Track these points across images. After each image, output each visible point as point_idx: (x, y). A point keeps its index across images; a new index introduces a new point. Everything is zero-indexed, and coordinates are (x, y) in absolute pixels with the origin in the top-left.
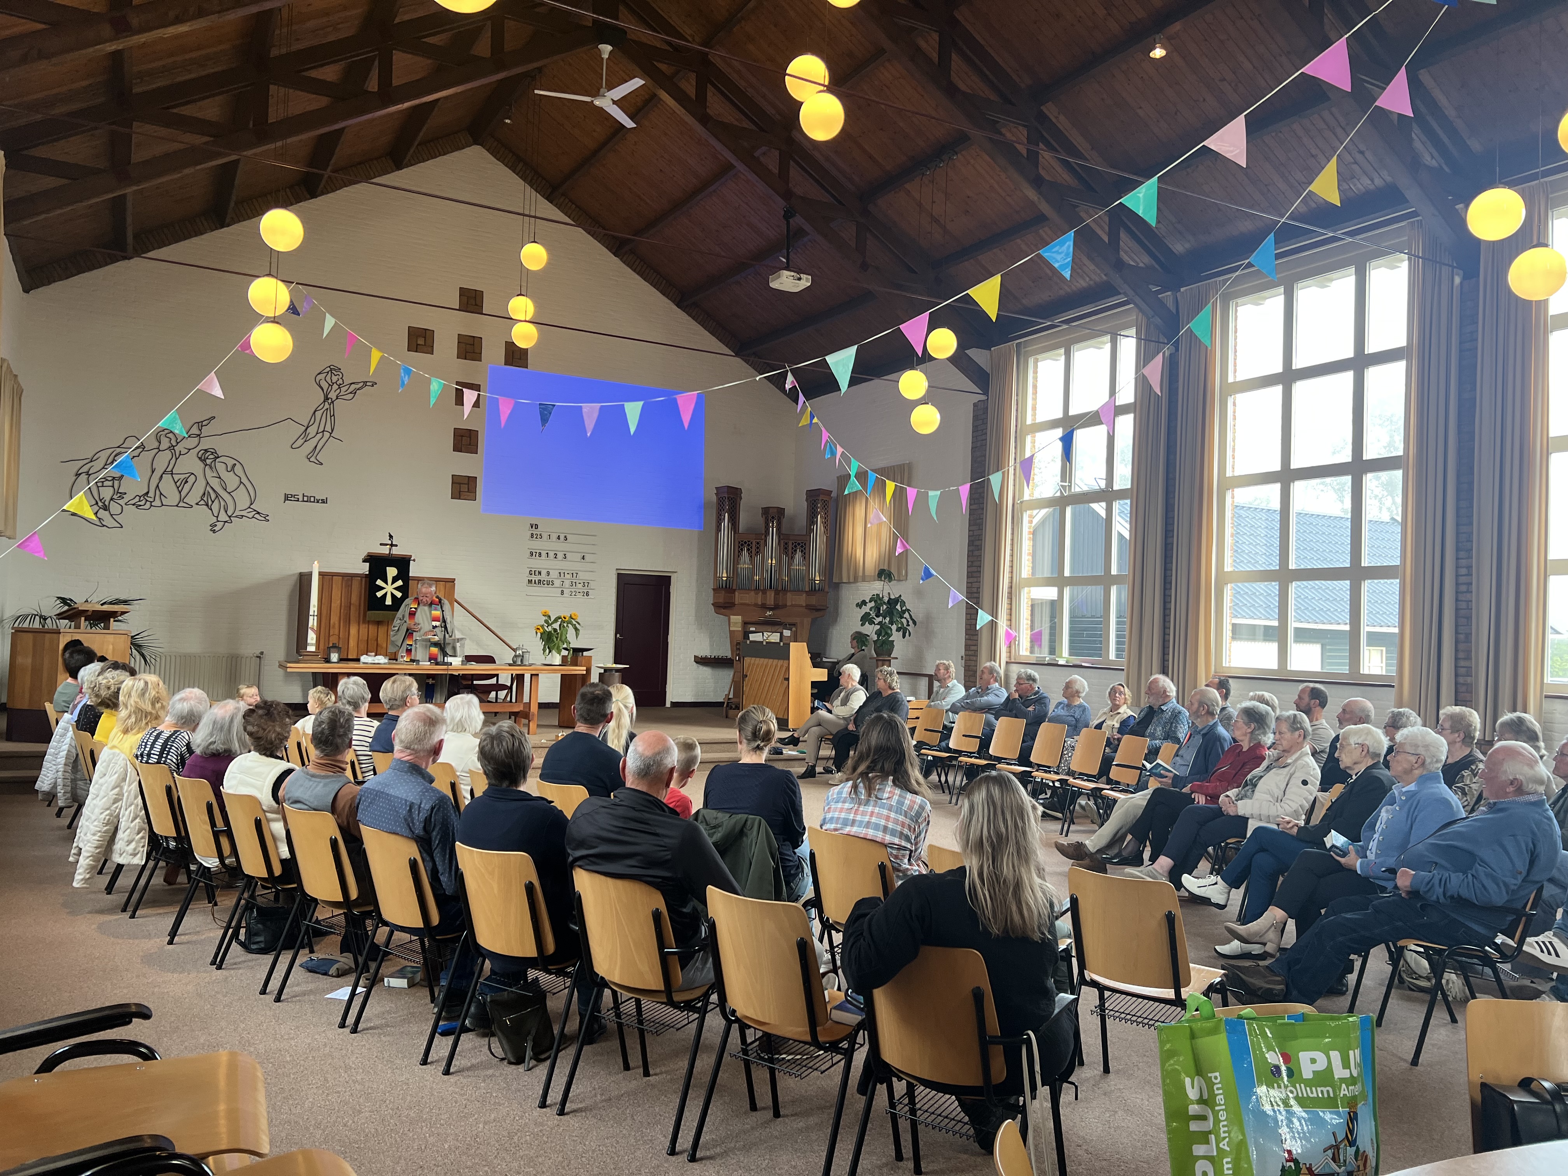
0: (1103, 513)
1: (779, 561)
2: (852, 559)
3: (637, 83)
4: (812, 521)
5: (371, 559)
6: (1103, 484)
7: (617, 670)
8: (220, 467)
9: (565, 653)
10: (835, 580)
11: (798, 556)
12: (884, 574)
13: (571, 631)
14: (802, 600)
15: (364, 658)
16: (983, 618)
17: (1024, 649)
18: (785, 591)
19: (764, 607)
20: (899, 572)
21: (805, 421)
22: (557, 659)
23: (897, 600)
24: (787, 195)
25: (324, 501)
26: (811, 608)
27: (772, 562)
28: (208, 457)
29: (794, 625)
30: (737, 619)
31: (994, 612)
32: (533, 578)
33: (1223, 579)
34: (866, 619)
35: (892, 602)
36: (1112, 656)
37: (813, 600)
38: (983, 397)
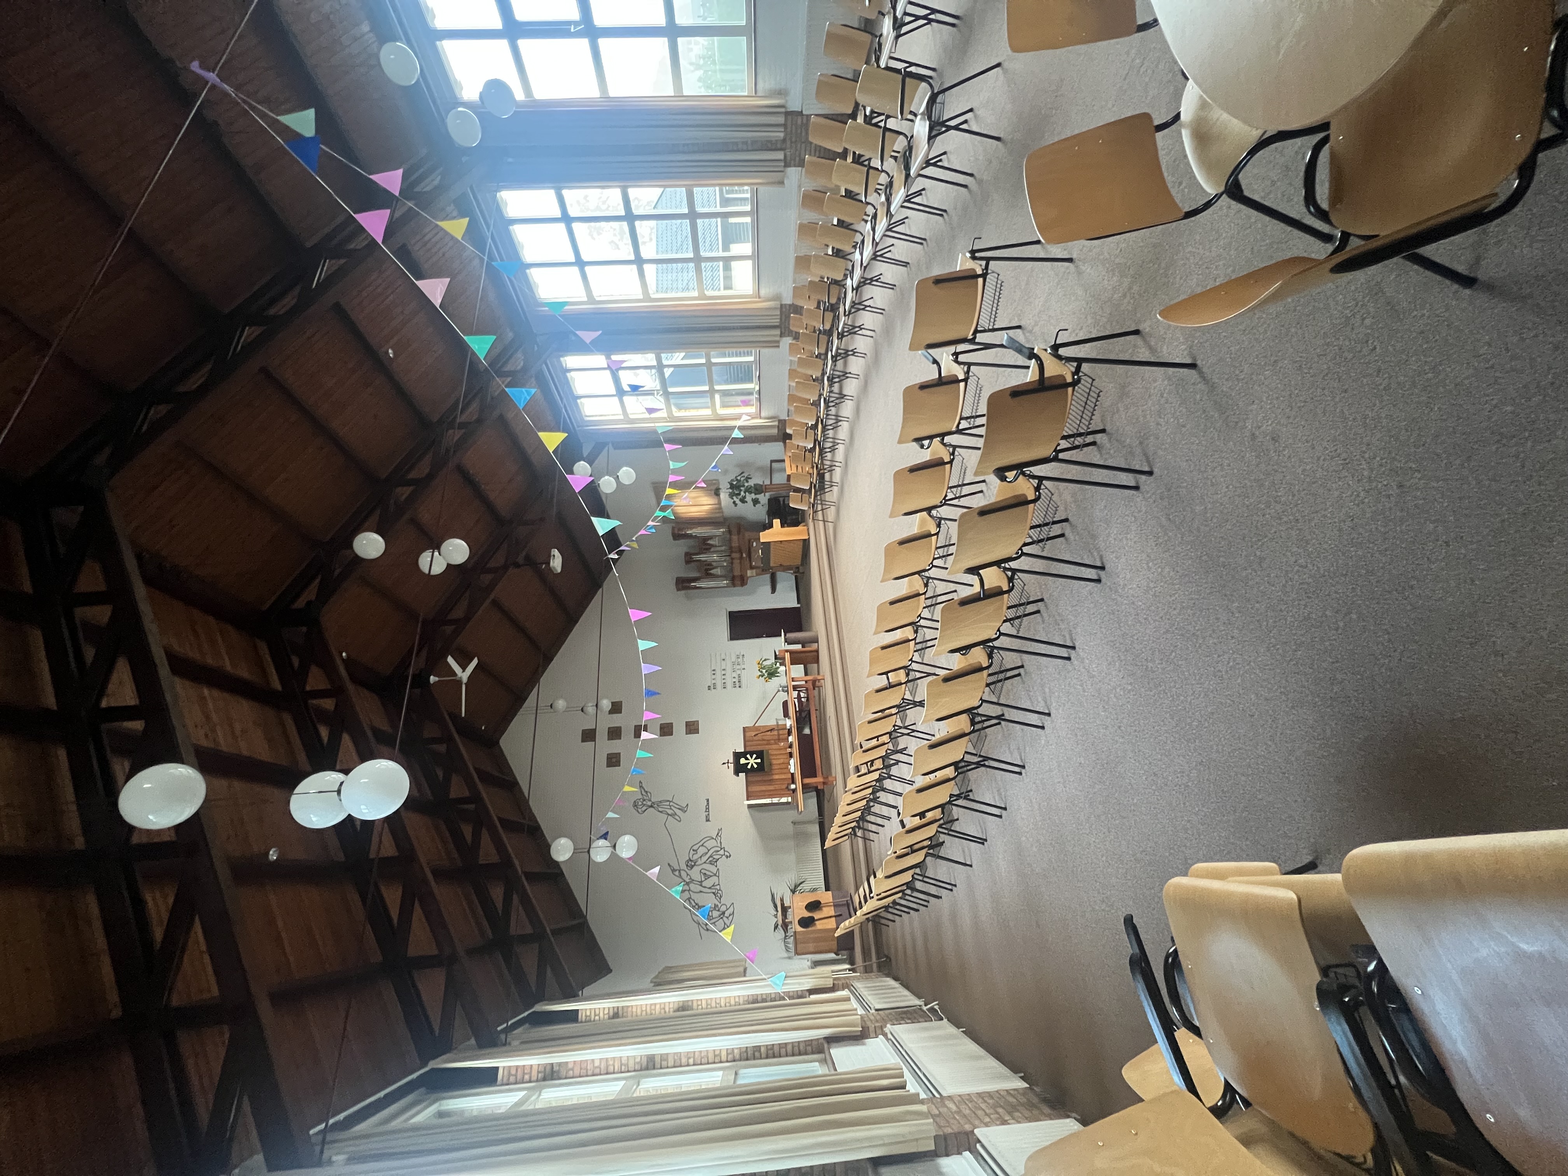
0: (672, 369)
1: (715, 552)
2: (712, 511)
3: (450, 660)
4: (690, 536)
5: (737, 773)
6: (654, 371)
7: (785, 635)
8: (695, 857)
9: (778, 664)
10: (722, 520)
11: (710, 542)
12: (717, 493)
13: (765, 663)
14: (735, 538)
15: (792, 771)
16: (737, 434)
17: (752, 410)
18: (731, 548)
19: (741, 558)
20: (715, 484)
21: (635, 545)
22: (782, 668)
23: (731, 484)
24: (505, 567)
25: (708, 800)
26: (739, 533)
27: (715, 557)
28: (691, 864)
29: (749, 541)
30: (749, 573)
31: (732, 428)
32: (737, 685)
33: (702, 296)
34: (743, 501)
35: (732, 486)
36: (751, 359)
37: (734, 531)
38: (610, 445)
